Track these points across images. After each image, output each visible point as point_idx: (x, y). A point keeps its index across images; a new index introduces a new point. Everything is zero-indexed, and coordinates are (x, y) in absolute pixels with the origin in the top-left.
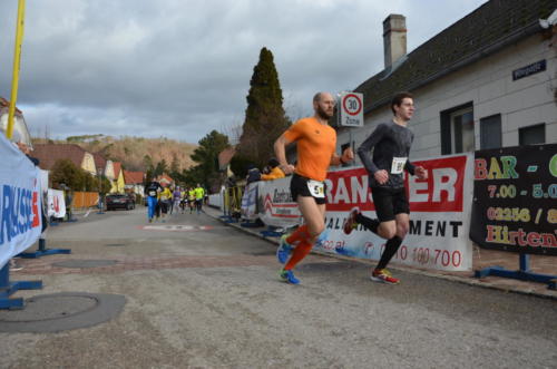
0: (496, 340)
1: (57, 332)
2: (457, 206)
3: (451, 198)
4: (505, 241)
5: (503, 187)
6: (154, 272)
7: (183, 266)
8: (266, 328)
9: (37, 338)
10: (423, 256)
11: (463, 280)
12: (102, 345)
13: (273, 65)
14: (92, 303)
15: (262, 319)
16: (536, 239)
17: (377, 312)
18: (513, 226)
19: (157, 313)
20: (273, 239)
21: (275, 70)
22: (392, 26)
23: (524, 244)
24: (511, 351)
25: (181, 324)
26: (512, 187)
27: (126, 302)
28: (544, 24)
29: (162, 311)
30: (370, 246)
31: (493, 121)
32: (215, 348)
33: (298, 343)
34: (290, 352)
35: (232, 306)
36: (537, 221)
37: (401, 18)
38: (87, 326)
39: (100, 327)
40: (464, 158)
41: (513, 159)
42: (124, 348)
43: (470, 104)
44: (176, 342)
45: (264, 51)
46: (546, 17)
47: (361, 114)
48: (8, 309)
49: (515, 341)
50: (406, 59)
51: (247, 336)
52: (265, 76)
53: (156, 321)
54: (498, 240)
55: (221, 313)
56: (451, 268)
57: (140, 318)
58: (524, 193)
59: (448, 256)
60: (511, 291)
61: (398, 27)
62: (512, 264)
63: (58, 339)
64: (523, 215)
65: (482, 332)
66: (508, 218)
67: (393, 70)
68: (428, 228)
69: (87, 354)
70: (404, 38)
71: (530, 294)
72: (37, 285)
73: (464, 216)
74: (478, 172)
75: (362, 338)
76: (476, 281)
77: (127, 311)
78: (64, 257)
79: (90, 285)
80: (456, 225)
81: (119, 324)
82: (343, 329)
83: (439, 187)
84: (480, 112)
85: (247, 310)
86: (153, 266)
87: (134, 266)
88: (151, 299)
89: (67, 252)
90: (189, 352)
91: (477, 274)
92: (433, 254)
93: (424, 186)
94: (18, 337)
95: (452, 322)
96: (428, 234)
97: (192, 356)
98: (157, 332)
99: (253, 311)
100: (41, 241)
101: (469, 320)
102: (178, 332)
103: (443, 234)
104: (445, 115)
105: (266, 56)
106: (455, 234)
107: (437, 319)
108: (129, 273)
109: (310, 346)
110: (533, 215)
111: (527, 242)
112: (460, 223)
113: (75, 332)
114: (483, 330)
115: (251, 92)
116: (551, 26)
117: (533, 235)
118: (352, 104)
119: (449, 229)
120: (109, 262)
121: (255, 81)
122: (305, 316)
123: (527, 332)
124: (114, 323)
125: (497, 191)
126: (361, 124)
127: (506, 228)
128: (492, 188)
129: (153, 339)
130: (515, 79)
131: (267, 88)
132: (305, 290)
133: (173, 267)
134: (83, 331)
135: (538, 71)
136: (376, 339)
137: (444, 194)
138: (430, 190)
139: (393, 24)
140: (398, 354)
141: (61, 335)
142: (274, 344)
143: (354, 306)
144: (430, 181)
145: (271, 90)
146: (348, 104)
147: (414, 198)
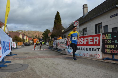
0: (107, 73)
1: (14, 72)
2: (99, 45)
3: (97, 43)
4: (109, 52)
5: (108, 41)
6: (35, 59)
7: (41, 58)
8: (58, 71)
9: (10, 73)
10: (92, 55)
11: (100, 60)
12: (24, 75)
13: (59, 15)
14: (21, 66)
15: (57, 69)
16: (116, 52)
17: (82, 67)
18: (111, 49)
19: (35, 68)
20: (60, 52)
21: (60, 16)
22: (84, 6)
23: (113, 53)
24: (111, 76)
25: (40, 70)
26: (110, 40)
27: (29, 65)
28: (117, 6)
29: (36, 67)
30: (80, 53)
31: (106, 27)
32: (47, 75)
33: (65, 74)
34: (63, 76)
35: (51, 66)
36: (116, 48)
37: (86, 5)
38: (21, 71)
39: (23, 71)
40: (100, 35)
41: (111, 35)
42: (28, 75)
43: (101, 23)
44: (39, 74)
45: (57, 12)
47: (78, 25)
48: (4, 67)
49: (112, 74)
50: (87, 13)
51: (54, 73)
52: (58, 17)
53: (35, 69)
54: (107, 52)
55: (49, 68)
56: (98, 58)
57: (32, 69)
58: (113, 42)
59: (97, 56)
60: (110, 63)
61: (86, 7)
62: (111, 57)
63: (14, 73)
64: (113, 46)
65: (104, 72)
66: (110, 47)
67: (85, 16)
68: (92, 49)
69: (21, 77)
70: (87, 9)
71: (115, 64)
72: (10, 62)
73: (100, 47)
74: (103, 37)
75: (79, 73)
76: (103, 61)
77: (29, 68)
78: (16, 56)
79: (21, 62)
80: (98, 49)
81: (27, 70)
82: (74, 71)
83: (95, 41)
84: (103, 25)
85: (54, 67)
86: (34, 58)
87: (30, 58)
88: (34, 65)
89: (16, 55)
90: (42, 76)
91: (103, 59)
92: (94, 55)
93: (92, 40)
94: (6, 73)
95: (98, 69)
96: (92, 51)
97: (42, 77)
98: (35, 72)
99: (55, 67)
100: (11, 53)
101: (101, 69)
102: (40, 72)
103: (96, 51)
104: (96, 25)
105: (58, 13)
106: (98, 51)
107: (94, 69)
108: (29, 59)
109: (68, 75)
110: (115, 46)
111: (114, 52)
112: (99, 48)
113: (18, 72)
114: (104, 71)
115: (55, 21)
117: (115, 51)
118: (76, 23)
119: (97, 50)
120: (25, 57)
121: (56, 19)
122: (66, 68)
123: (114, 72)
124: (26, 70)
125: (107, 41)
126: (78, 27)
127: (109, 49)
128: (106, 41)
129: (34, 73)
130: (111, 17)
131: (58, 20)
132: (67, 63)
133: (39, 58)
134: (20, 72)
135: (116, 16)
136: (81, 73)
137: (96, 42)
138: (93, 41)
139: (85, 6)
140: (86, 76)
141: (15, 72)
142: (60, 74)
143: (77, 66)
144: (93, 39)
145: (59, 20)
146: (75, 23)
147: (90, 43)
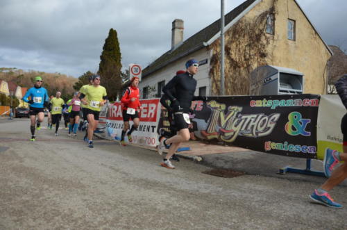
2: (154, 120)
3: (153, 116)
10: (141, 140)
13: (117, 39)
19: (20, 151)
21: (117, 42)
22: (176, 25)
27: (9, 148)
28: (205, 44)
29: (22, 151)
37: (181, 21)
45: (112, 30)
46: (206, 42)
47: (140, 75)
51: (47, 156)
52: (111, 46)
53: (18, 153)
56: (151, 145)
59: (150, 140)
61: (179, 26)
70: (182, 32)
73: (156, 124)
80: (153, 127)
81: (4, 153)
83: (151, 111)
88: (19, 148)
92: (145, 139)
93: (146, 111)
103: (149, 131)
105: (113, 33)
106: (153, 131)
108: (15, 142)
112: (155, 127)
115: (103, 53)
116: (208, 46)
118: (136, 70)
119: (151, 129)
120: (7, 139)
121: (105, 48)
128: (164, 113)
130: (200, 65)
131: (112, 52)
135: (204, 64)
137: (151, 114)
138: (147, 113)
144: (147, 108)
145: (114, 53)
146: (134, 70)
147: (143, 116)
